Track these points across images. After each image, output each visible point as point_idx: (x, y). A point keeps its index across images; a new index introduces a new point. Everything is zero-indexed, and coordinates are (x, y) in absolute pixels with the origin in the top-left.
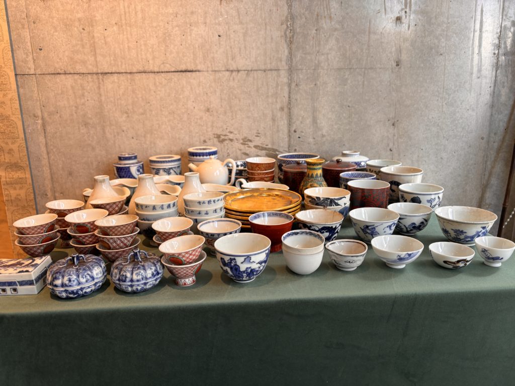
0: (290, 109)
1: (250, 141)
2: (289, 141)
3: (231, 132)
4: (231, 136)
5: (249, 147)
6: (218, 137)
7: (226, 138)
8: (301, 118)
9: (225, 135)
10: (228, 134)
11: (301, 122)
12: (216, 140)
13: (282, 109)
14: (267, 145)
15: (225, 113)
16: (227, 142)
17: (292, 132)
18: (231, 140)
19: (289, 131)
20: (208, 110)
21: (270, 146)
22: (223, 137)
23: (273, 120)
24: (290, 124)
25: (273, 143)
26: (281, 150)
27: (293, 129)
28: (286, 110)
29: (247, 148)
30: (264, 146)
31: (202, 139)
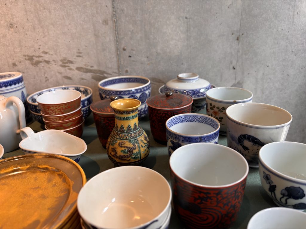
0: (115, 22)
1: (71, 62)
2: (118, 60)
3: (46, 53)
4: (47, 57)
5: (71, 69)
6: (31, 58)
7: (40, 59)
8: (130, 33)
9: (39, 57)
10: (43, 55)
11: (131, 38)
12: (27, 62)
13: (106, 22)
14: (92, 67)
15: (34, 28)
16: (42, 64)
17: (121, 50)
18: (48, 62)
19: (117, 49)
20: (11, 26)
21: (95, 68)
22: (36, 59)
23: (96, 36)
24: (117, 41)
25: (99, 64)
26: (110, 71)
27: (123, 46)
28: (110, 23)
29: (68, 71)
30: (89, 68)
31: (11, 61)
